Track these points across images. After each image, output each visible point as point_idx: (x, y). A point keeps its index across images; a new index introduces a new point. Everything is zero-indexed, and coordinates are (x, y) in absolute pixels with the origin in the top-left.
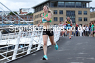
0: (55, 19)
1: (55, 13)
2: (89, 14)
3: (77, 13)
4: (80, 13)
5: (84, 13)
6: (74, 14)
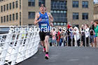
0: (31, 15)
1: (31, 4)
5: (83, 6)
6: (66, 7)
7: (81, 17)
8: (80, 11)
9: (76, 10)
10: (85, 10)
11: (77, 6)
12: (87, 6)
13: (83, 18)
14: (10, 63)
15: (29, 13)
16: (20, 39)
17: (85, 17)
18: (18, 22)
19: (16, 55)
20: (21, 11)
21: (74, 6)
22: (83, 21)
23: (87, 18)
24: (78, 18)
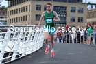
0: (38, 17)
1: (38, 8)
2: (85, 13)
3: (68, 10)
4: (73, 11)
5: (79, 11)
6: (65, 12)
7: (77, 20)
8: (77, 15)
9: (73, 14)
10: (81, 15)
11: (74, 11)
12: (82, 12)
14: (21, 55)
15: (36, 15)
16: (29, 36)
17: (80, 20)
18: (27, 23)
19: (26, 49)
20: (30, 14)
21: (71, 11)
22: (79, 23)
23: (82, 21)
24: (74, 21)
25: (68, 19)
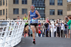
5: (58, 4)
6: (44, 5)
7: (56, 13)
8: (56, 8)
9: (52, 7)
11: (54, 4)
12: (61, 4)
13: (58, 14)
15: (14, 9)
19: (3, 44)
20: (8, 8)
21: (50, 4)
22: (59, 16)
24: (54, 14)
25: (47, 12)
